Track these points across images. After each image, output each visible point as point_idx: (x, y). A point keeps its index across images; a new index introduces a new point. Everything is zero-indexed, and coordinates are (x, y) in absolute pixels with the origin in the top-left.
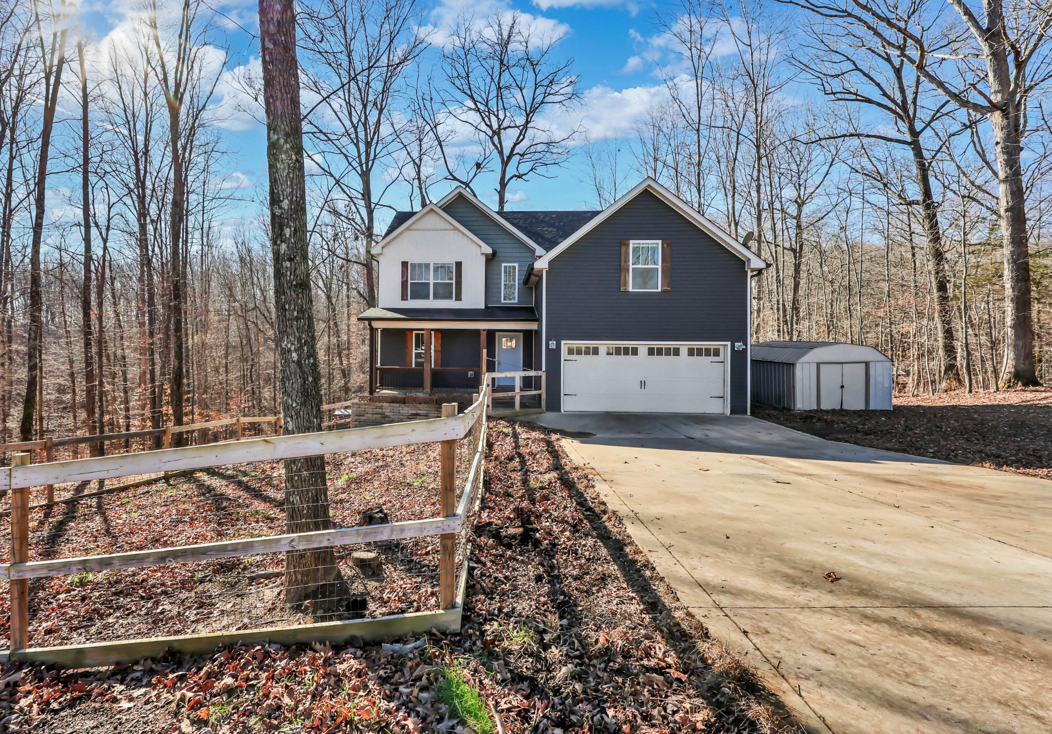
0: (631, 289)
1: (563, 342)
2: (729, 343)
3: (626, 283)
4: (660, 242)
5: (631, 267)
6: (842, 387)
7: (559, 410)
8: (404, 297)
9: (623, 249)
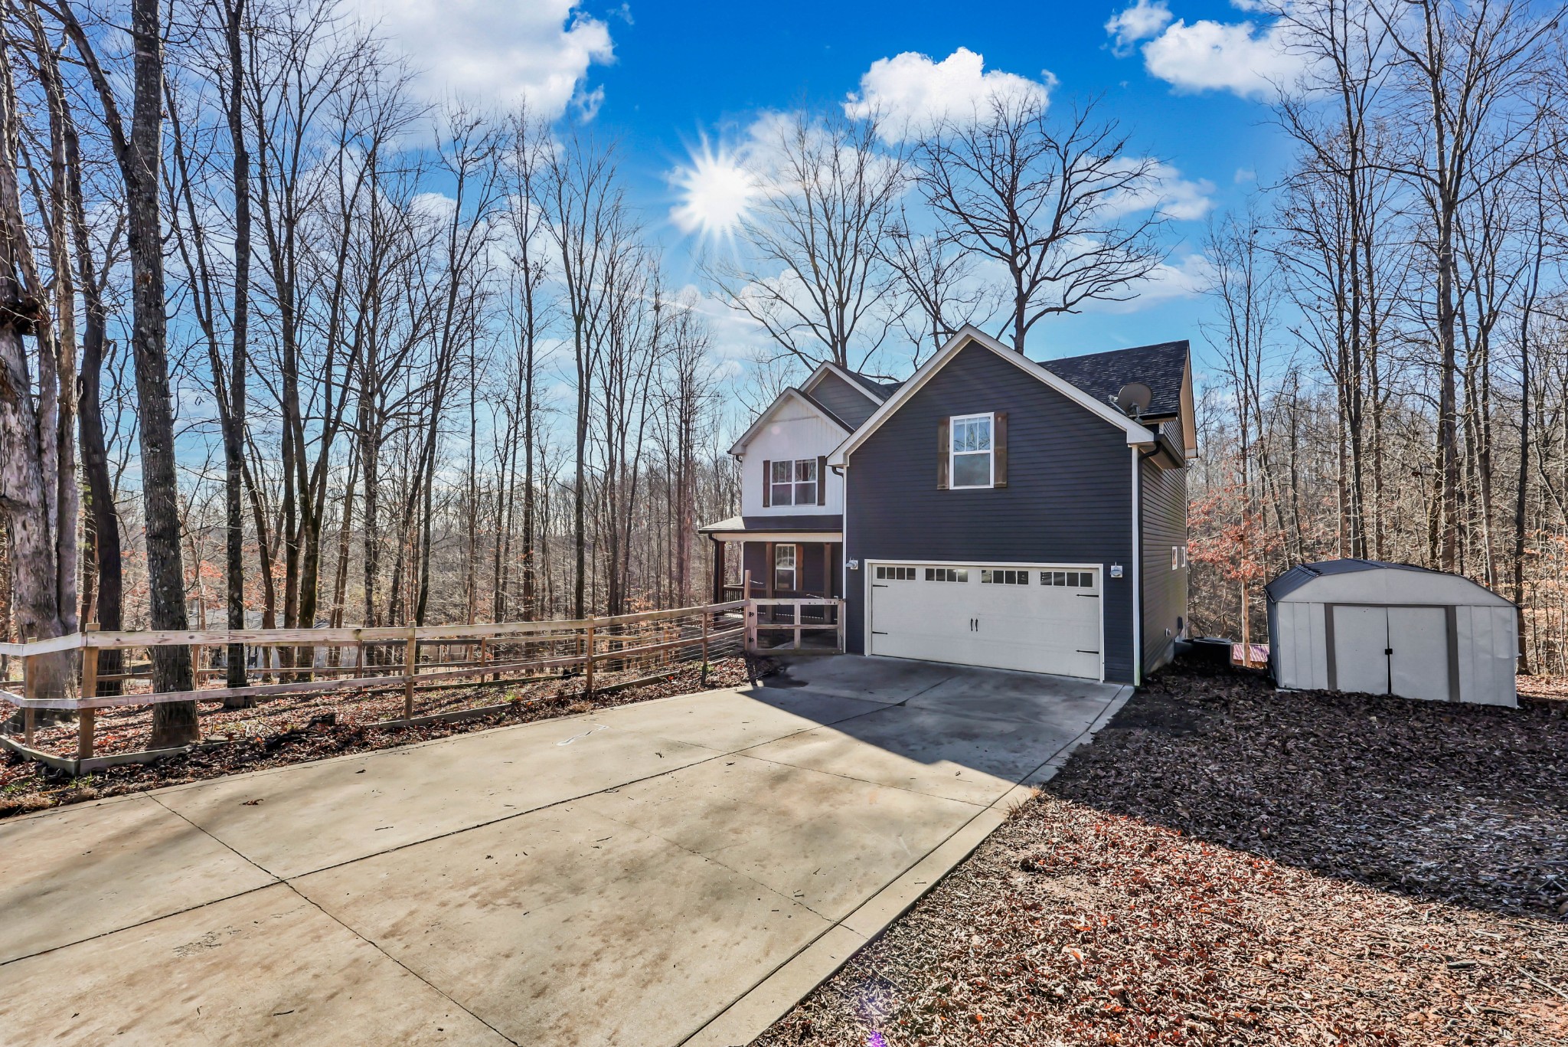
0: (952, 487)
1: (867, 561)
2: (1101, 566)
3: (945, 478)
4: (992, 415)
5: (952, 453)
6: (1389, 652)
7: (862, 653)
8: (766, 505)
9: (941, 429)
